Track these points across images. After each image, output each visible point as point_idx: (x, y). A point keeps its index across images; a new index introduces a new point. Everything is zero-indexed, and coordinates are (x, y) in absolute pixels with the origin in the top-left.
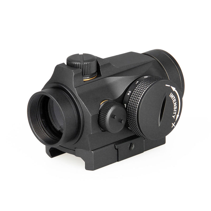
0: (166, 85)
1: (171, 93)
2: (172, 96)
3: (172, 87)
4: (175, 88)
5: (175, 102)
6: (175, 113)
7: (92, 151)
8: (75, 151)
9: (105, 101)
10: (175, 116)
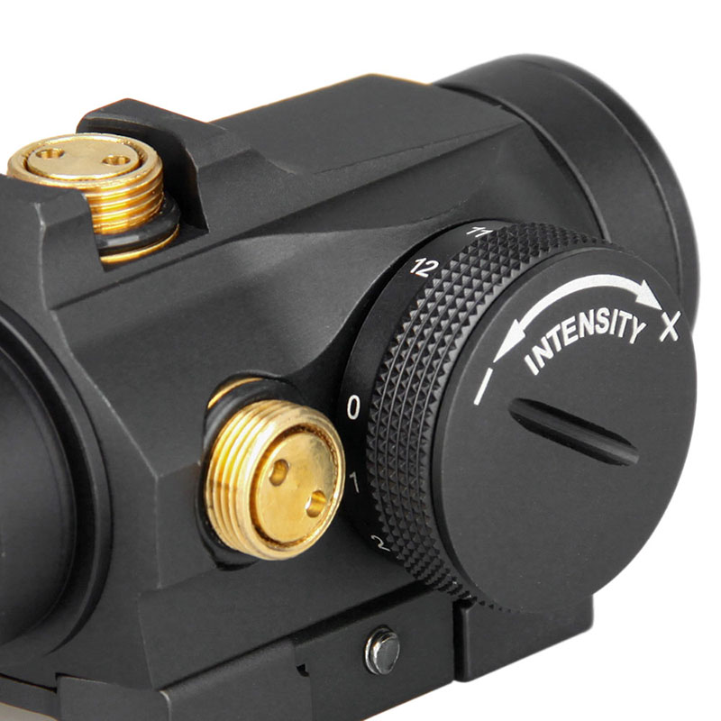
1: (528, 359)
2: (539, 357)
3: (500, 354)
5: (577, 323)
6: (625, 316)
7: (163, 693)
8: (55, 690)
9: (233, 386)
10: (635, 320)
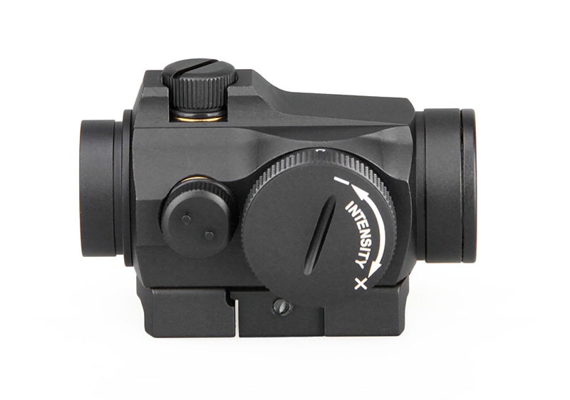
0: (336, 179)
1: (352, 203)
2: (353, 209)
3: (355, 188)
4: (368, 194)
5: (366, 228)
6: (367, 256)
7: (152, 290)
10: (365, 262)
